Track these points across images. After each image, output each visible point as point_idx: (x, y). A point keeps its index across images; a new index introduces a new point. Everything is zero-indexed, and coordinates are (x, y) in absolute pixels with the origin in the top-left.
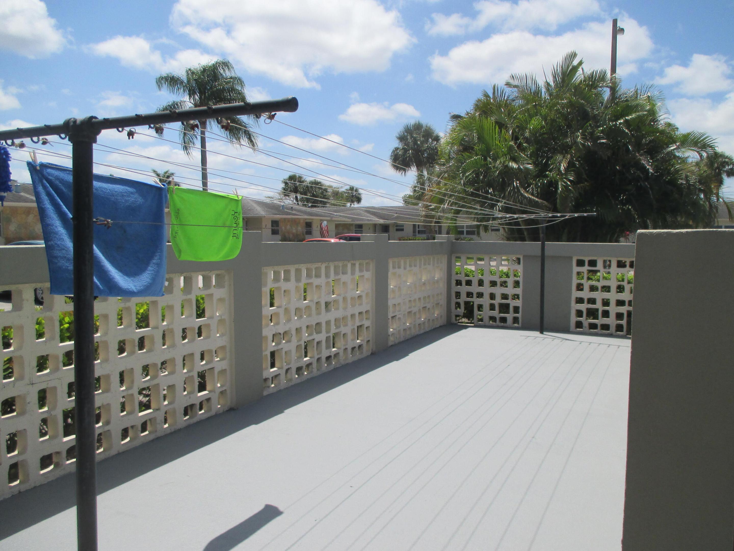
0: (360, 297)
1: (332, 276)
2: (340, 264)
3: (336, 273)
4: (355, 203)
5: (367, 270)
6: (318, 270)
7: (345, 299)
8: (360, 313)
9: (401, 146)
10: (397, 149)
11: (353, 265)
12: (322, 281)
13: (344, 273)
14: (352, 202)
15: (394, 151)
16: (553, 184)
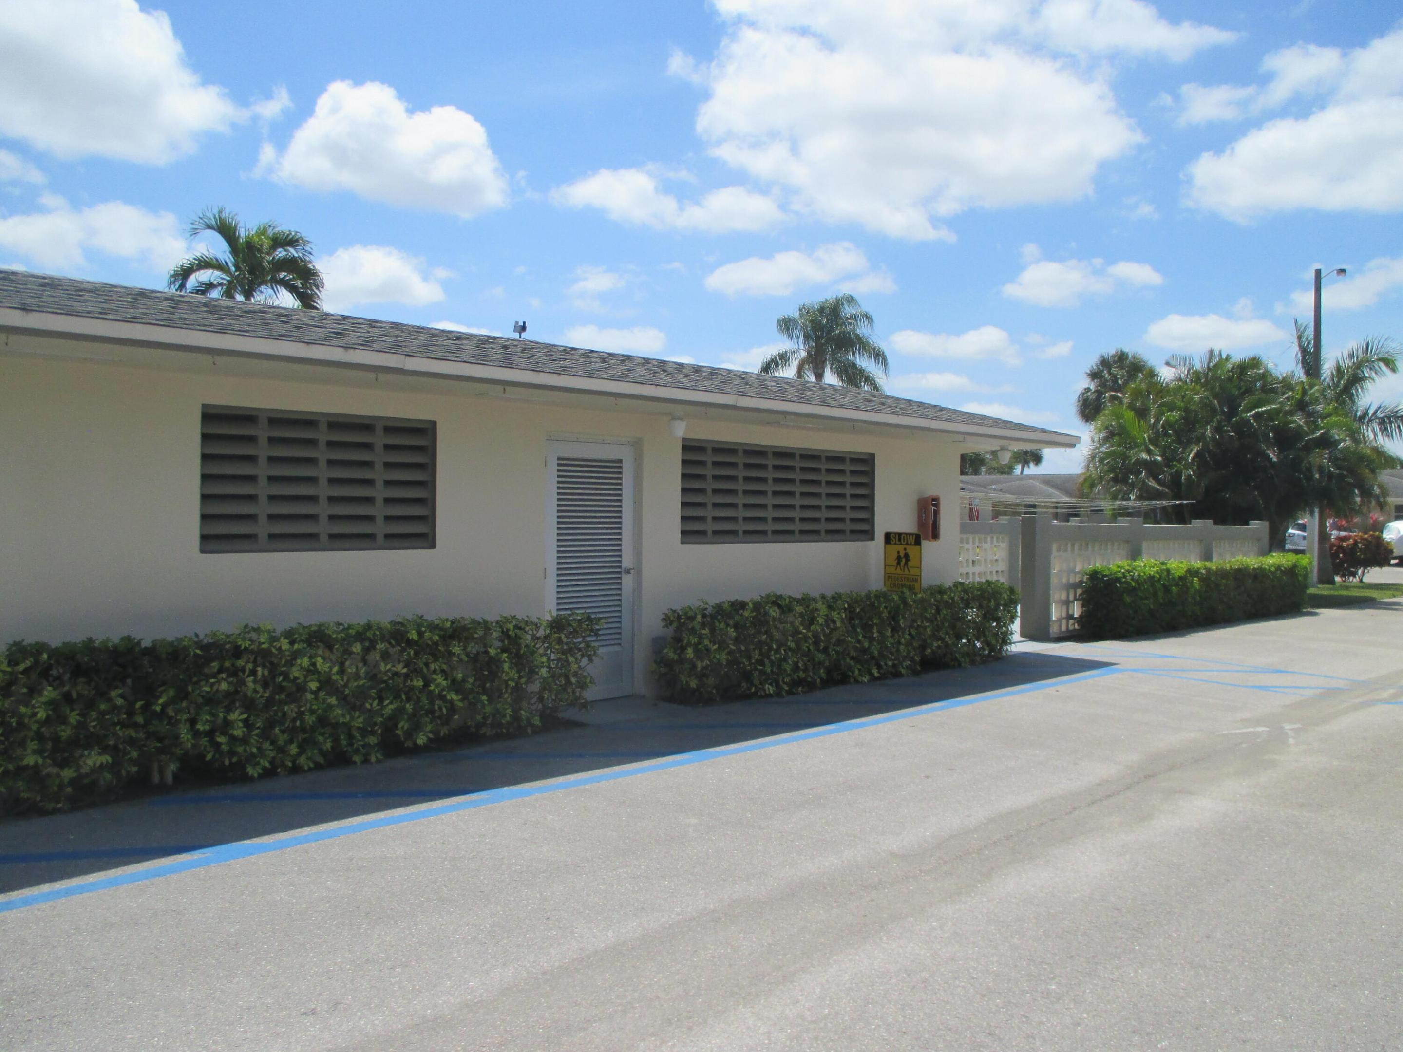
0: (997, 560)
1: (977, 544)
2: (983, 536)
3: (980, 542)
4: (1032, 465)
5: (1003, 542)
6: (967, 539)
7: (985, 560)
8: (997, 572)
9: (1092, 387)
10: (1088, 390)
11: (992, 538)
12: (969, 546)
13: (986, 542)
14: (1025, 463)
15: (1083, 394)
16: (1178, 474)
